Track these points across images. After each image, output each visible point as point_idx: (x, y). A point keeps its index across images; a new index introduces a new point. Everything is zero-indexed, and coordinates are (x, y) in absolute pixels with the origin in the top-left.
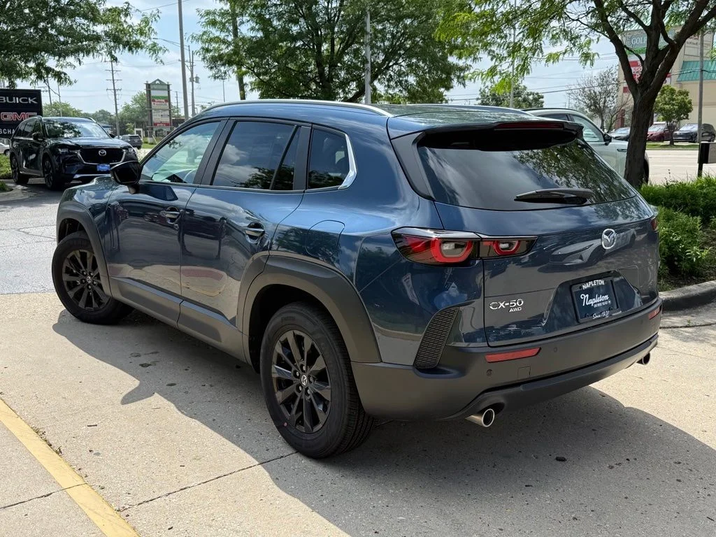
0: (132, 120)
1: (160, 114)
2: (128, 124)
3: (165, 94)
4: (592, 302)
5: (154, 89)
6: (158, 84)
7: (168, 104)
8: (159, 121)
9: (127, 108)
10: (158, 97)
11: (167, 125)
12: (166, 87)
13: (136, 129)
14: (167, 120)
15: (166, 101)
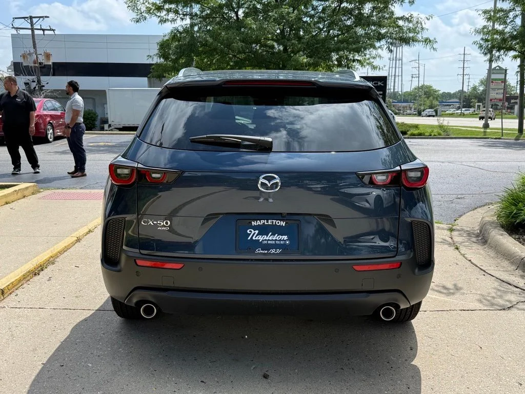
0: (476, 97)
1: (496, 92)
2: (473, 100)
3: (502, 76)
4: (261, 238)
5: (493, 73)
6: (497, 69)
7: (503, 84)
8: (493, 98)
9: (475, 88)
10: (496, 80)
11: (500, 100)
12: (504, 71)
13: (477, 104)
14: (501, 96)
15: (502, 82)
